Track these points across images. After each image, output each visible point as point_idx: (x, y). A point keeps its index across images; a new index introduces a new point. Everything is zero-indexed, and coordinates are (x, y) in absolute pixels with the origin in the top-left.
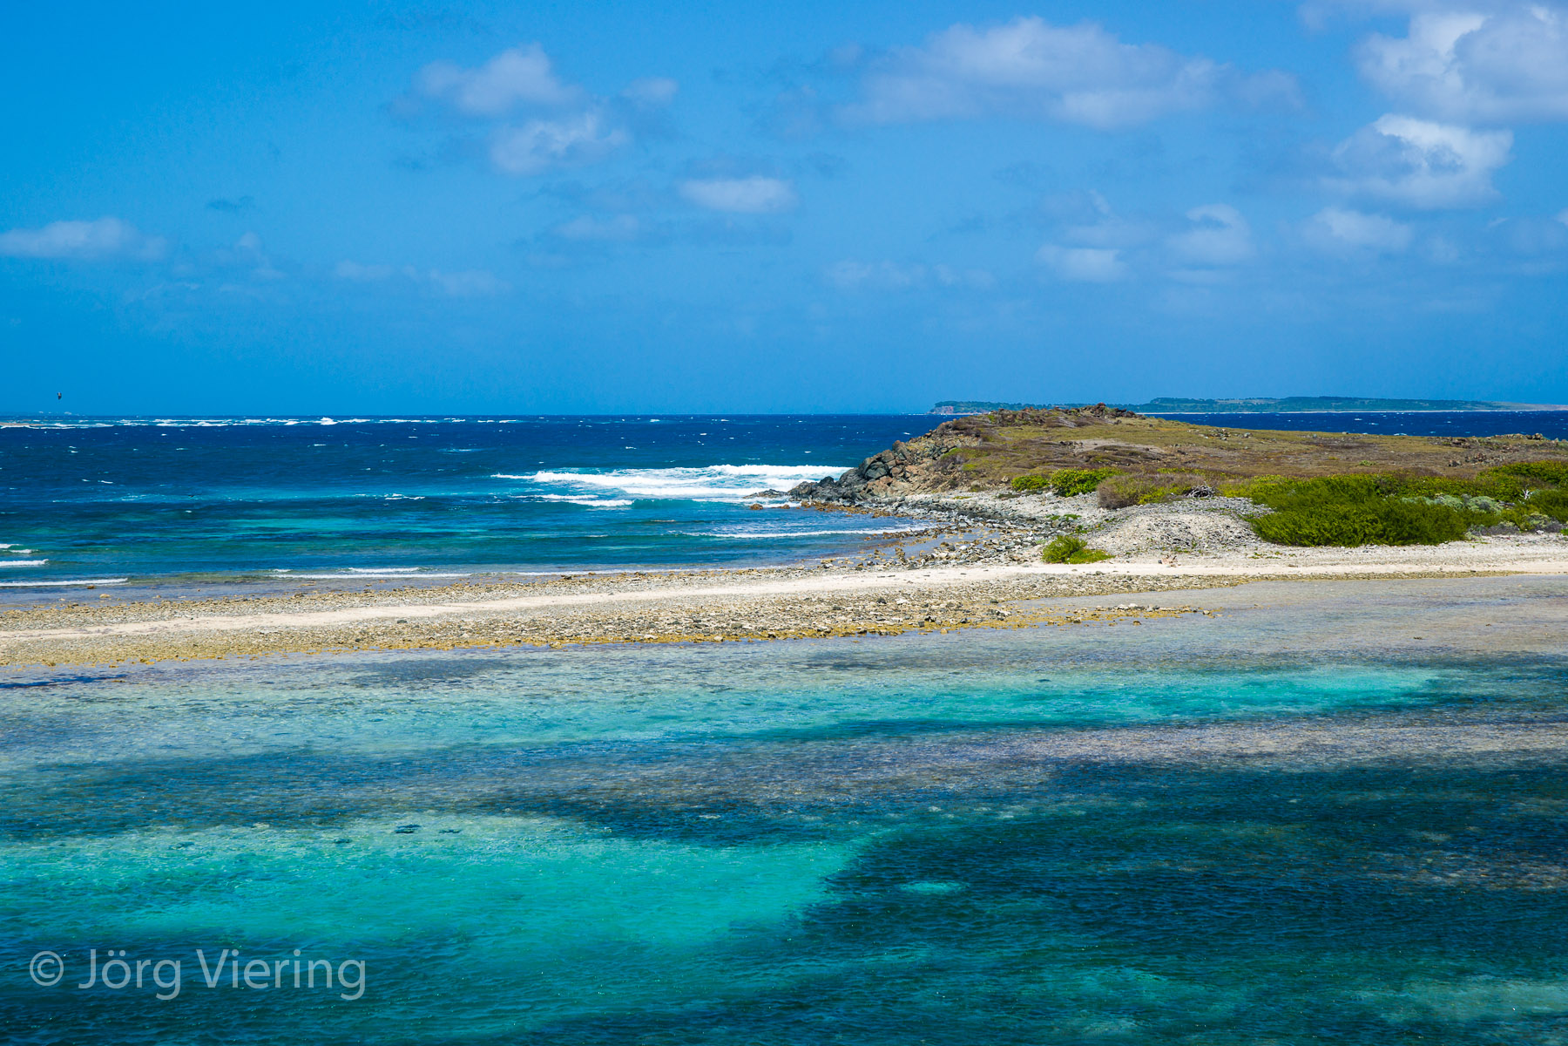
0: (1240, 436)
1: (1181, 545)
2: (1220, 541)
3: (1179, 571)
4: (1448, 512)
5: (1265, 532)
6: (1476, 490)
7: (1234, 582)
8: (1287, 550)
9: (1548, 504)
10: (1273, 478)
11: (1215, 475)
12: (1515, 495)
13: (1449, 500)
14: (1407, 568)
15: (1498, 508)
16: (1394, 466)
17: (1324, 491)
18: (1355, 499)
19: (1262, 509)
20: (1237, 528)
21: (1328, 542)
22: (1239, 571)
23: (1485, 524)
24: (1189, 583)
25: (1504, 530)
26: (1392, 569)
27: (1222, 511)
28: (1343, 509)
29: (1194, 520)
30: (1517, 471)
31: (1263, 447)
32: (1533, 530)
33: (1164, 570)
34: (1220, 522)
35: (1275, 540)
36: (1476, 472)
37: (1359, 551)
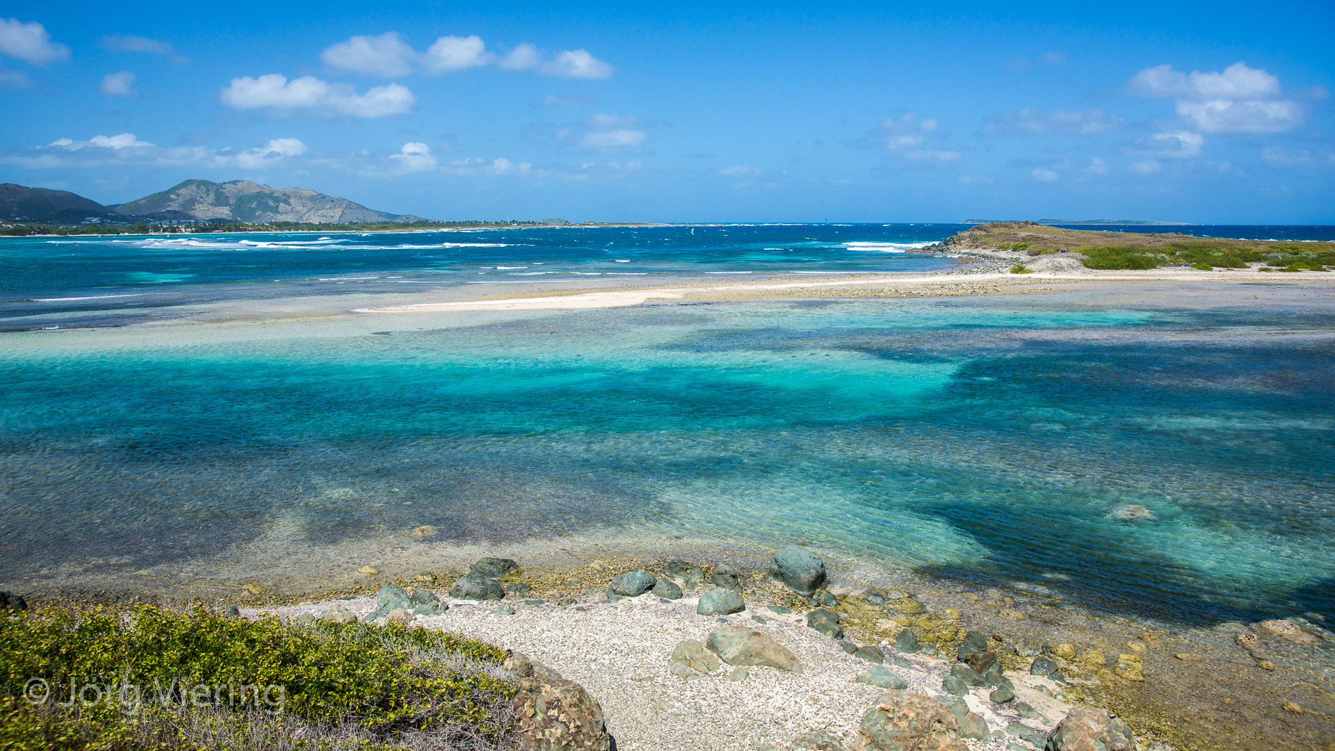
0: (1075, 232)
1: (1058, 268)
2: (1071, 267)
3: (1057, 277)
4: (1150, 259)
5: (1086, 265)
6: (1159, 252)
7: (1076, 281)
8: (1094, 271)
9: (1186, 257)
10: (1089, 247)
11: (1067, 245)
12: (1173, 254)
13: (1150, 255)
14: (1136, 278)
15: (1167, 258)
16: (1129, 243)
17: (1107, 251)
18: (1117, 254)
19: (1085, 257)
20: (1077, 263)
21: (1109, 268)
22: (1078, 277)
23: (1164, 263)
24: (1060, 281)
25: (1170, 265)
26: (1131, 278)
27: (1072, 257)
28: (1115, 257)
29: (1062, 260)
30: (1174, 245)
31: (1084, 236)
32: (1180, 266)
33: (1052, 276)
34: (1071, 261)
35: (1090, 267)
36: (1159, 245)
37: (1120, 272)
